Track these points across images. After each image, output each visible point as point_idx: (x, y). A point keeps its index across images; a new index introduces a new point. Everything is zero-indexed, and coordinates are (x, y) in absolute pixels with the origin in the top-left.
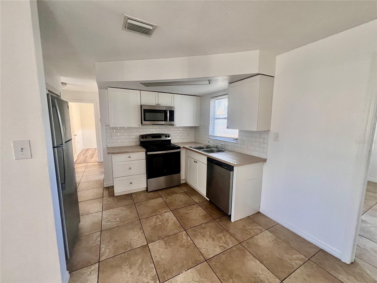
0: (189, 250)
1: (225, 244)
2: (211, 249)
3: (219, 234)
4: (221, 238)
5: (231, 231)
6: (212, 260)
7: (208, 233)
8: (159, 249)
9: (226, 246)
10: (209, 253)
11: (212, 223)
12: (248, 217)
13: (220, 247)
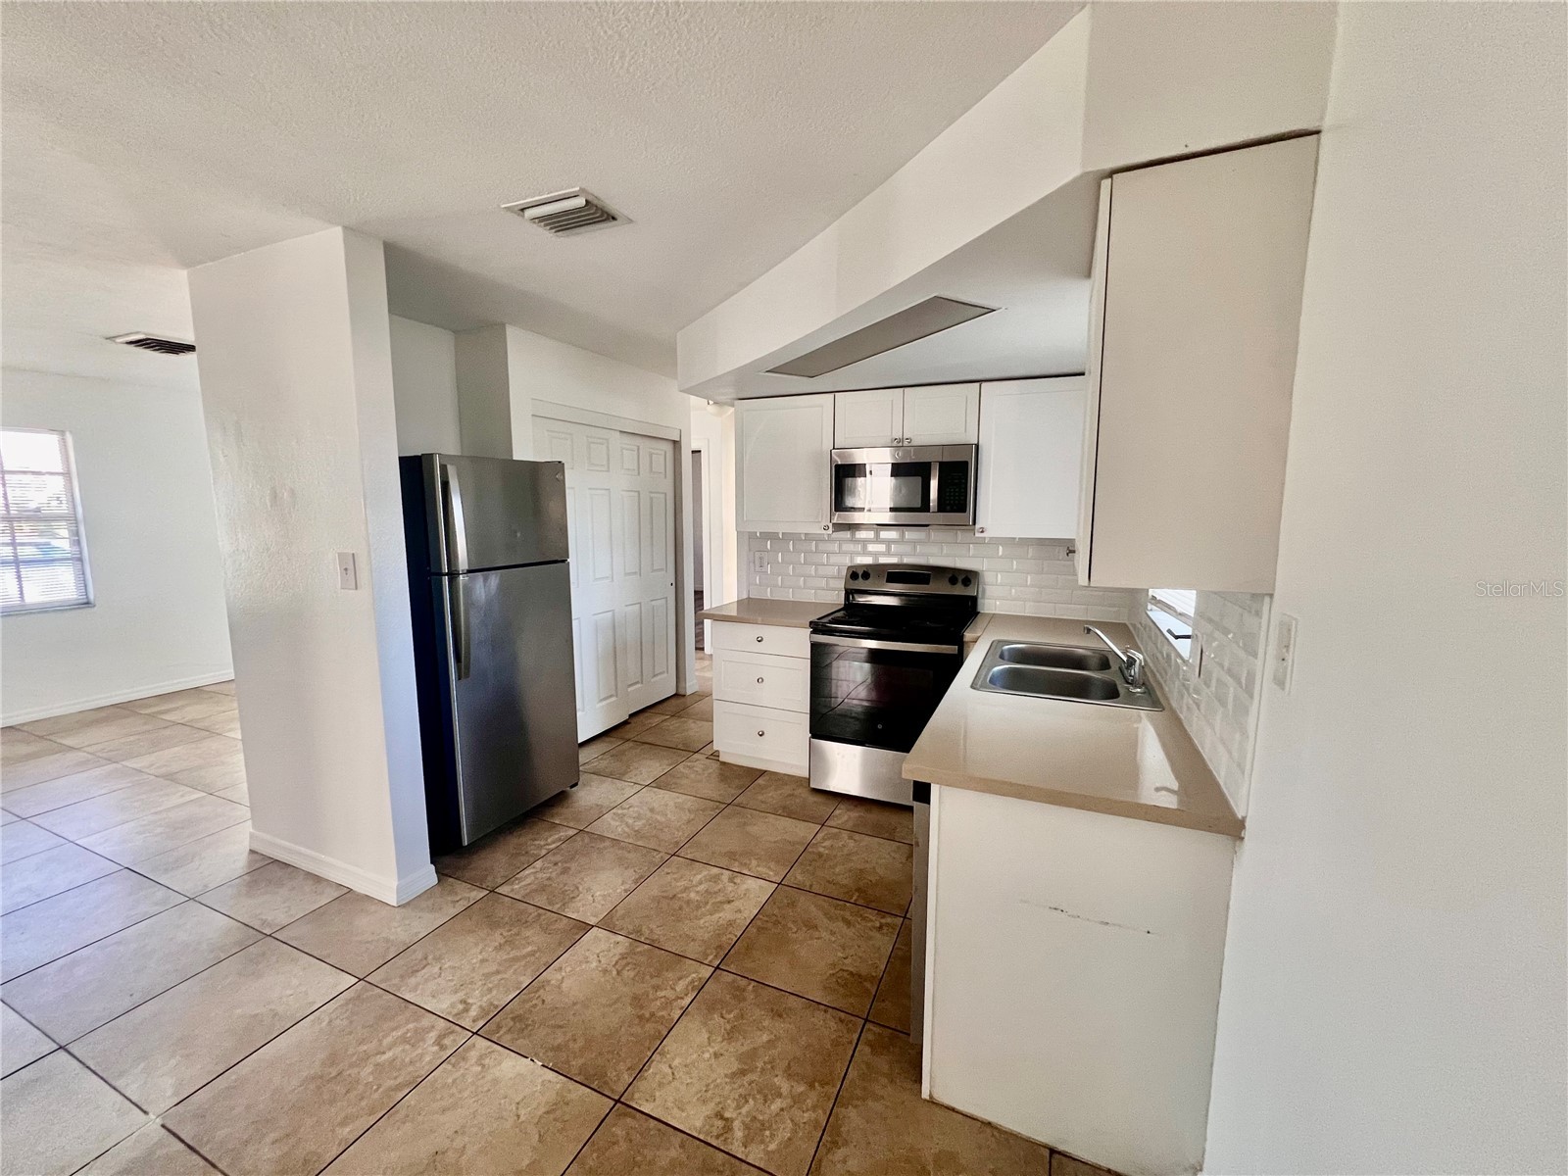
0: (637, 1030)
1: (747, 1127)
2: (683, 1088)
3: (790, 1075)
4: (769, 1093)
5: (852, 1118)
6: (629, 1120)
7: (765, 1038)
8: (592, 957)
9: (739, 1134)
10: (657, 1094)
11: (832, 1024)
12: (1053, 1151)
13: (720, 1116)
